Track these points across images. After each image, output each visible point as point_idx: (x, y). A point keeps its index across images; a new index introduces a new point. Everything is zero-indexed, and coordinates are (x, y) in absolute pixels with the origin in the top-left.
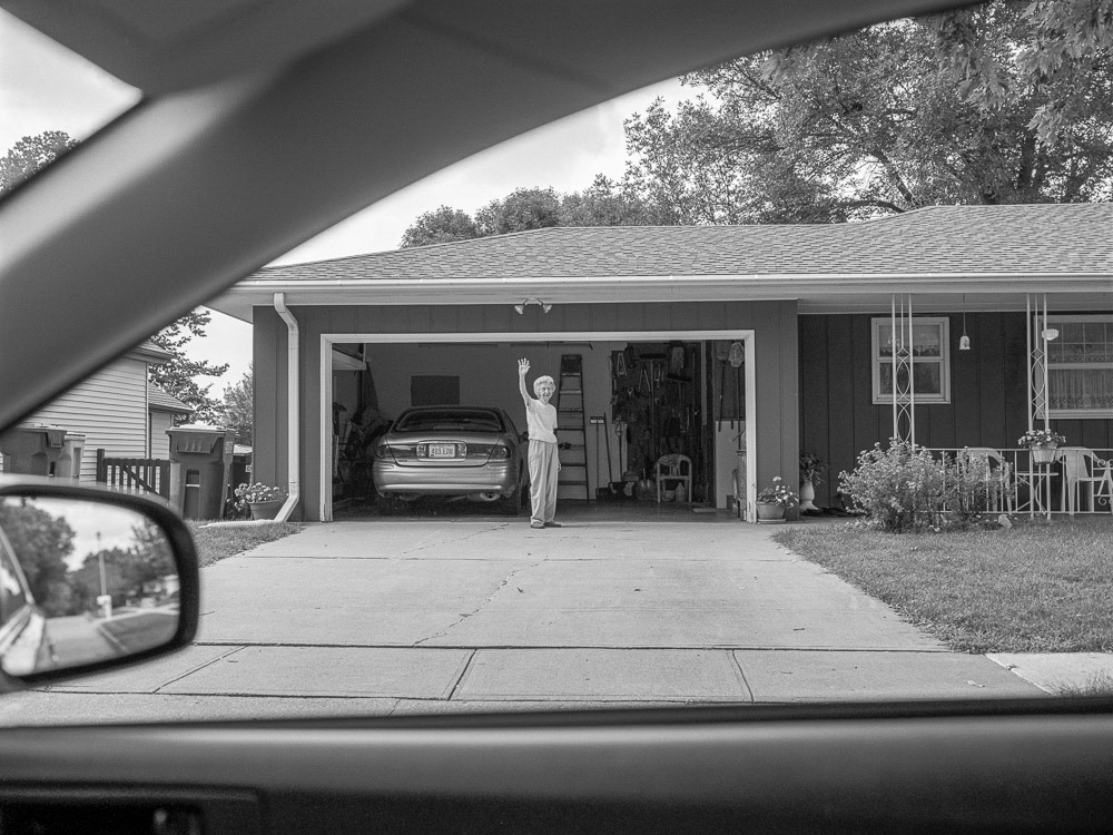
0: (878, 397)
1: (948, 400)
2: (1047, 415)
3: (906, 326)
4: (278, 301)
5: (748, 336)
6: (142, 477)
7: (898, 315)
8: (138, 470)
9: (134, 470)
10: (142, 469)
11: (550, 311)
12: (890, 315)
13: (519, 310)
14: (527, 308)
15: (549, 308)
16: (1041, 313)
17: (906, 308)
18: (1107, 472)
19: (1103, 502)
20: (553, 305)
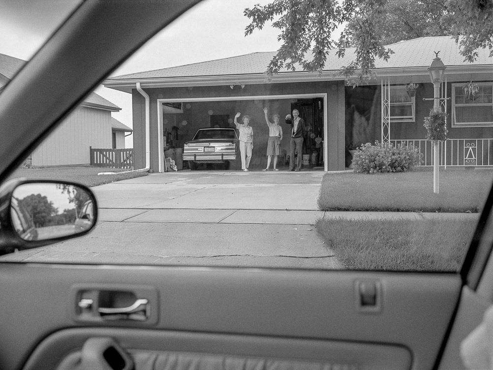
1: (414, 120)
3: (387, 90)
4: (138, 86)
5: (325, 96)
6: (108, 156)
8: (106, 153)
9: (105, 153)
10: (108, 153)
13: (232, 87)
14: (234, 86)
15: (244, 86)
17: (387, 82)
18: (470, 149)
19: (468, 161)
20: (245, 85)
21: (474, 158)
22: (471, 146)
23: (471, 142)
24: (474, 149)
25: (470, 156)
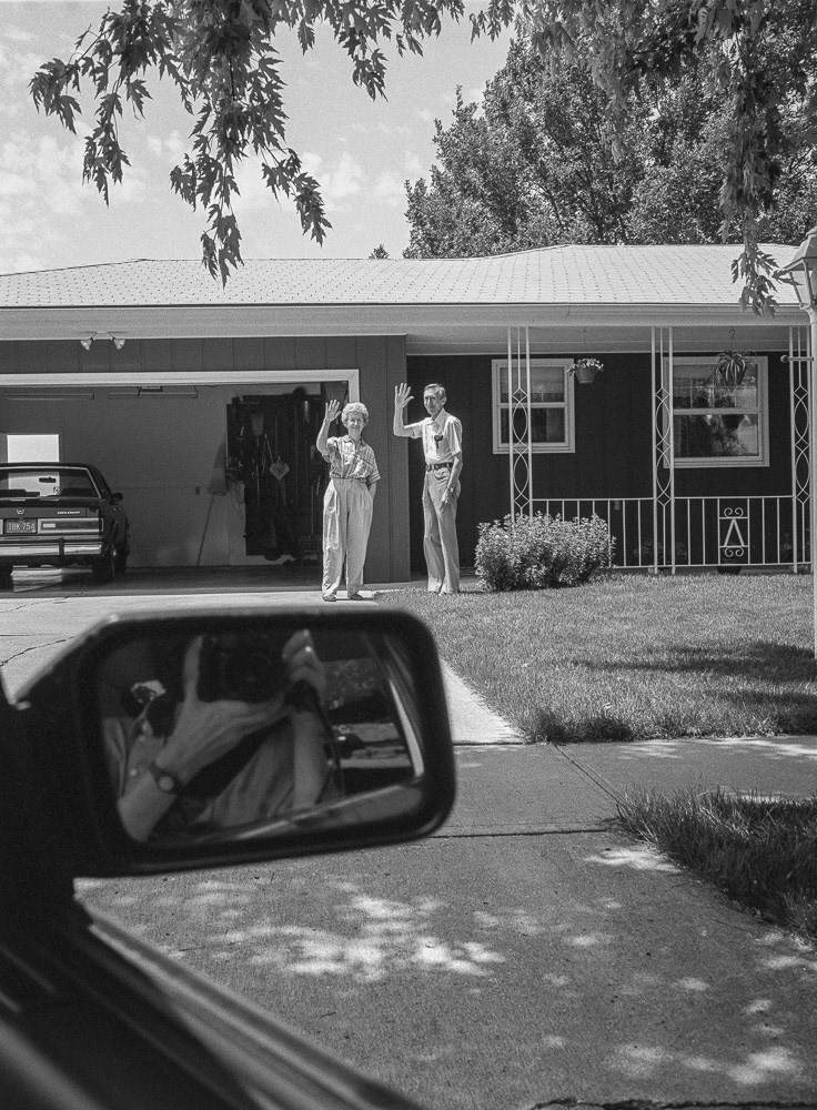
0: (498, 447)
1: (573, 450)
2: (672, 463)
5: (352, 376)
7: (514, 357)
11: (123, 347)
12: (506, 357)
13: (86, 345)
14: (94, 343)
15: (122, 343)
16: (666, 355)
18: (734, 522)
19: (729, 553)
20: (126, 340)
21: (743, 545)
22: (734, 515)
23: (734, 504)
24: (742, 524)
25: (734, 540)
